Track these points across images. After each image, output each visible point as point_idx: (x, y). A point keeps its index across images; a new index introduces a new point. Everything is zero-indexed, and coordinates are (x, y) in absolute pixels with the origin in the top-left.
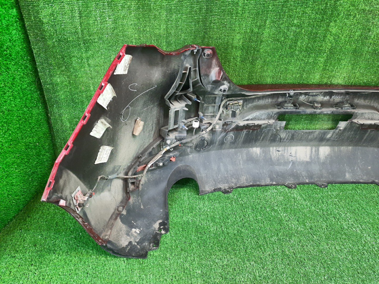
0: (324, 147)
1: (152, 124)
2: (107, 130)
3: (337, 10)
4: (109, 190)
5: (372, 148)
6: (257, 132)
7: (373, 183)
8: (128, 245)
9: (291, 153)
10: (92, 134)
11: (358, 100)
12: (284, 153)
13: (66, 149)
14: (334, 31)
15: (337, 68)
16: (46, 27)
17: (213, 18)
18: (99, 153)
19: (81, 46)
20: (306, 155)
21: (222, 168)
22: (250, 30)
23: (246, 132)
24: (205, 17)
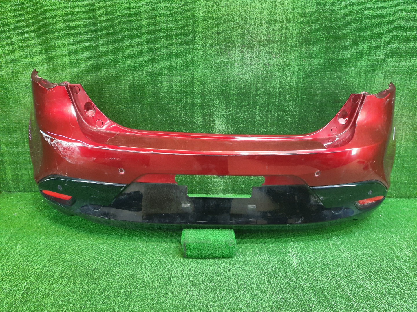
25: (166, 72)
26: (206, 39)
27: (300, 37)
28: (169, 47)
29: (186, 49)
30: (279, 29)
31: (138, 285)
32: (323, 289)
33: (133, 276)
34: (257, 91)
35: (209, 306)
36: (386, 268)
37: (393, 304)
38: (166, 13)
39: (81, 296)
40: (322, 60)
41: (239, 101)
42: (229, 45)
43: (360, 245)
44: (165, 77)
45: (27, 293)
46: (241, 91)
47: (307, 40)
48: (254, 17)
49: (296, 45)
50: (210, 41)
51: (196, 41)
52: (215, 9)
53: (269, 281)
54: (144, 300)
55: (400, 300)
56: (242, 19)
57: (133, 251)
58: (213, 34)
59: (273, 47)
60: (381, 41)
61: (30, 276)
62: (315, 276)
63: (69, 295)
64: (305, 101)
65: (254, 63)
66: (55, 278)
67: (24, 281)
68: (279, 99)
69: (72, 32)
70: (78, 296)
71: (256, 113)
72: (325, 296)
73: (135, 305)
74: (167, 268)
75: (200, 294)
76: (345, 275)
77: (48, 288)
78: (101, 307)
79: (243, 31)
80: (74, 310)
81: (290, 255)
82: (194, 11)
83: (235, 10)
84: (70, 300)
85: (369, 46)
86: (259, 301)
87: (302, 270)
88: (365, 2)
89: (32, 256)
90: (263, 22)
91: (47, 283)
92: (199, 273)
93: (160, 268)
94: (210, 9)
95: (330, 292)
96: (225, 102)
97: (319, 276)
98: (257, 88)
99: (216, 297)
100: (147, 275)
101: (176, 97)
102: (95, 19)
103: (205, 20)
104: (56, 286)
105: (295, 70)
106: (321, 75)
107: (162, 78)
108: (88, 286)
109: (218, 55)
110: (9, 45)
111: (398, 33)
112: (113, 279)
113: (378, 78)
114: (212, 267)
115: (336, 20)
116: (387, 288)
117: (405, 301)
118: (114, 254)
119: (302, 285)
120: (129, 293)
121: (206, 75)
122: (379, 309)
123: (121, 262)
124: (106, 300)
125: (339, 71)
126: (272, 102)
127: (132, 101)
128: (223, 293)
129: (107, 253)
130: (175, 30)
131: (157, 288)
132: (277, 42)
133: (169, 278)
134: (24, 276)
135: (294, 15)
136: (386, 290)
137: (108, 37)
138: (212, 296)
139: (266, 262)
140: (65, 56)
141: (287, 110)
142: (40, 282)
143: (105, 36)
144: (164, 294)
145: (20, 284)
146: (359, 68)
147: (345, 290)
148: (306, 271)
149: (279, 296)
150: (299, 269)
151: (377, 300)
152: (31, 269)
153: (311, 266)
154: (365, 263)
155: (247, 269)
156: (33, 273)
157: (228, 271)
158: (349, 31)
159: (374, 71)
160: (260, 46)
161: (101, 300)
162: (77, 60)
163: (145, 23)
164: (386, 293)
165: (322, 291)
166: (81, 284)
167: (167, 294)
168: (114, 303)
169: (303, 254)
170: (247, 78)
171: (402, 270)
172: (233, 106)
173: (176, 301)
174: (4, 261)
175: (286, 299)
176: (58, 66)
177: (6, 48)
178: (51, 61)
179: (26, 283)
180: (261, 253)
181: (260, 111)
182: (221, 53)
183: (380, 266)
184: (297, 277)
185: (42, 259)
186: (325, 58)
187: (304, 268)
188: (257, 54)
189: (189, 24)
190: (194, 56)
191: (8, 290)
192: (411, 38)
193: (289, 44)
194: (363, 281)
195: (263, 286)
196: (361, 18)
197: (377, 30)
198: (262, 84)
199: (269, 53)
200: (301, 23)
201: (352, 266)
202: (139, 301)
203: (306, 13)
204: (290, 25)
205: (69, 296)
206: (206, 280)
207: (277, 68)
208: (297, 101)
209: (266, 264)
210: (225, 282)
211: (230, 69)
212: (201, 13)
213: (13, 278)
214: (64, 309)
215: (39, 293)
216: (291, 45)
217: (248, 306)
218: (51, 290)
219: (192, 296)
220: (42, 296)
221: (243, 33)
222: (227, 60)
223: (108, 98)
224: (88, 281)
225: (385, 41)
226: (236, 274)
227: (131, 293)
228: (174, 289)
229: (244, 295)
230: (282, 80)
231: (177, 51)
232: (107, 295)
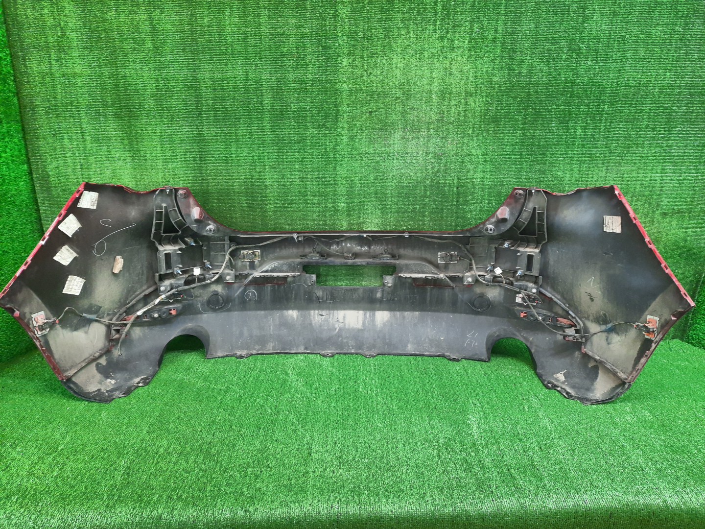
0: (381, 312)
1: (142, 268)
2: (75, 258)
4: (86, 333)
5: (446, 314)
6: (285, 288)
7: (443, 356)
8: (96, 391)
9: (338, 318)
10: (55, 258)
11: (404, 250)
12: (329, 318)
13: (25, 265)
16: (52, 179)
18: (67, 282)
20: (358, 321)
21: (246, 333)
23: (271, 287)
25: (297, 167)
26: (353, 121)
27: (485, 115)
28: (302, 132)
29: (325, 135)
30: (456, 105)
31: (269, 462)
32: (510, 465)
33: (260, 451)
34: (425, 191)
35: (362, 488)
36: (596, 439)
37: (597, 483)
38: (297, 85)
39: (197, 476)
40: (517, 147)
41: (400, 205)
42: (385, 128)
43: (566, 408)
44: (297, 173)
45: (128, 473)
46: (403, 192)
47: (496, 120)
48: (421, 89)
49: (480, 127)
50: (358, 124)
51: (339, 124)
52: (366, 80)
53: (439, 456)
54: (279, 480)
55: (608, 478)
56: (404, 92)
57: (258, 418)
58: (362, 114)
59: (447, 130)
60: (601, 120)
61: (127, 453)
62: (500, 449)
63: (182, 475)
64: (494, 204)
65: (420, 153)
66: (160, 455)
67: (121, 459)
68: (457, 202)
69: (165, 114)
70: (194, 477)
71: (425, 221)
72: (511, 475)
73: (268, 487)
74: (305, 440)
75: (350, 473)
76: (541, 448)
77: (154, 467)
78: (225, 489)
79: (406, 108)
80: (192, 493)
81: (470, 422)
82: (336, 83)
83: (394, 80)
84: (184, 481)
85: (584, 126)
86: (426, 481)
87: (483, 442)
88: (577, 66)
89: (125, 427)
90: (433, 96)
91: (152, 461)
92: (348, 446)
93: (296, 440)
94: (359, 80)
95: (518, 469)
96: (380, 207)
97: (506, 450)
98: (425, 187)
99: (371, 476)
100: (280, 450)
101: (312, 200)
102: (198, 97)
103: (351, 95)
104: (163, 465)
105: (479, 162)
106: (516, 168)
107: (291, 175)
108: (205, 464)
109: (371, 142)
110: (78, 133)
111: (624, 107)
112: (236, 455)
113: (597, 171)
114: (364, 438)
115: (537, 92)
116: (594, 464)
117: (612, 480)
118: (234, 422)
119: (483, 461)
120: (259, 472)
121: (354, 171)
122: (578, 490)
123: (244, 433)
124: (230, 482)
125: (541, 163)
126: (448, 206)
127: (249, 207)
128: (379, 472)
129: (224, 422)
130: (309, 109)
131: (294, 465)
132: (453, 123)
133: (308, 453)
134: (118, 453)
135: (477, 85)
136: (592, 467)
137: (216, 120)
138: (365, 475)
139: (436, 432)
140: (155, 147)
141: (469, 216)
142: (141, 460)
143: (212, 118)
144: (303, 473)
145: (116, 463)
146: (571, 158)
147: (538, 468)
148: (489, 444)
149: (452, 475)
150: (480, 440)
151: (578, 479)
152: (126, 443)
153: (496, 437)
154: (569, 432)
155: (411, 441)
156: (130, 449)
157: (385, 444)
158: (555, 106)
159: (591, 161)
160: (429, 129)
161: (224, 481)
162: (173, 152)
163: (267, 100)
164: (590, 471)
165: (508, 468)
166: (195, 461)
167: (307, 472)
168: (241, 485)
169: (488, 420)
170: (411, 174)
171: (617, 441)
172: (391, 212)
173: (319, 481)
174: (89, 434)
175: (461, 479)
176: (146, 161)
177: (74, 137)
178: (136, 155)
179: (123, 461)
180: (430, 420)
181: (431, 218)
182: (374, 139)
183: (590, 436)
184: (477, 451)
185: (138, 430)
186: (522, 144)
187: (488, 439)
188: (426, 140)
189: (329, 101)
190: (337, 144)
191: (103, 470)
192: (643, 115)
193: (471, 125)
194: (563, 456)
195: (431, 463)
196: (572, 87)
197: (595, 104)
198: (432, 181)
199: (442, 138)
200: (487, 96)
201: (552, 436)
202: (272, 482)
203: (494, 83)
204: (471, 100)
205: (182, 477)
206: (358, 455)
207: (453, 159)
208: (482, 205)
209: (437, 434)
210: (382, 457)
211: (387, 162)
212: (346, 86)
213: (106, 456)
214: (179, 492)
215: (143, 474)
216: (473, 128)
217: (411, 488)
218: (158, 470)
219: (340, 475)
220: (148, 478)
221: (406, 111)
222: (383, 149)
223: (216, 204)
224: (204, 458)
225: (606, 119)
226: (397, 448)
227: (261, 472)
228: (316, 467)
229: (407, 474)
230: (460, 175)
231: (312, 137)
232: (231, 475)
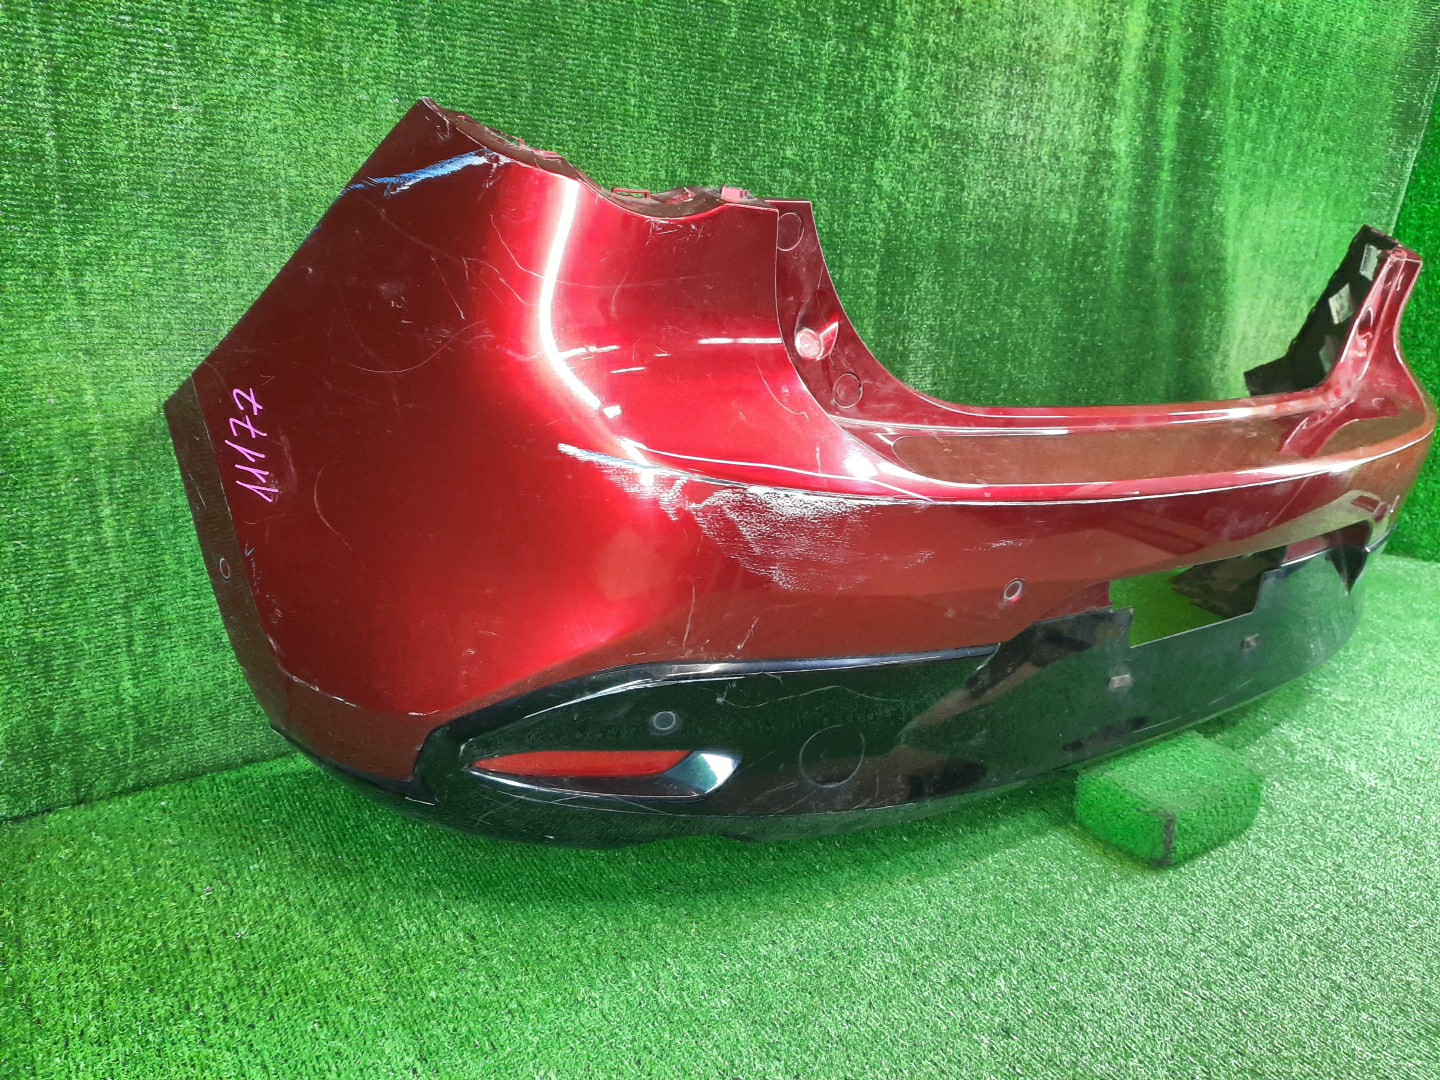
3: (885, 124)
14: (886, 183)
15: (910, 299)
17: (554, 125)
19: (51, 212)
22: (667, 172)
24: (529, 119)
26: (922, 28)
34: (1024, 239)
42: (979, 60)
50: (935, 37)
58: (944, 11)
65: (1031, 138)
96: (942, 280)
109: (948, 97)
170: (1007, 193)
182: (956, 88)
190: (883, 94)
